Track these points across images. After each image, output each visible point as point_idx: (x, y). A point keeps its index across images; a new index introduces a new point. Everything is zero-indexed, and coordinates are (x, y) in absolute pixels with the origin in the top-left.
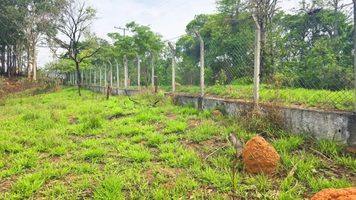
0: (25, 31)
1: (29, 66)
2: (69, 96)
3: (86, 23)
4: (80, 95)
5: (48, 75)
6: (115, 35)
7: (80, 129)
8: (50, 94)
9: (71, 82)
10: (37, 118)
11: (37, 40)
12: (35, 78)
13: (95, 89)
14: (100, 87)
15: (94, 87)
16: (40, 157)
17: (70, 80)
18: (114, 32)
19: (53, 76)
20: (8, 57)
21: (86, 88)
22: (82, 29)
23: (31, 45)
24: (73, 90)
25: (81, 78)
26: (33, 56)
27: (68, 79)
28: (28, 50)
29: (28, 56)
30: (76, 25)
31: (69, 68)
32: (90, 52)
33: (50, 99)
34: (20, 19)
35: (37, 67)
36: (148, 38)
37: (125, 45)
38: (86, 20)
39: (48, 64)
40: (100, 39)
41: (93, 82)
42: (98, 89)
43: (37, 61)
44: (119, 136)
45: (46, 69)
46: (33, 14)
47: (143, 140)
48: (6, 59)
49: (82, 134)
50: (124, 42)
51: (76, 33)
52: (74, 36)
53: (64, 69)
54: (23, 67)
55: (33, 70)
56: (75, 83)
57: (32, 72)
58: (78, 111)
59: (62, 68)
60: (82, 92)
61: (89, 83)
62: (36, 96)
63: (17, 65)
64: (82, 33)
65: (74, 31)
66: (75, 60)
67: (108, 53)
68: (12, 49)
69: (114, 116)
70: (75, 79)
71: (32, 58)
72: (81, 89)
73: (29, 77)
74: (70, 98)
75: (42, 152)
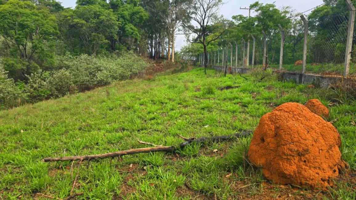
0: (167, 21)
1: (169, 50)
2: (197, 75)
3: (214, 10)
4: (206, 74)
5: (182, 58)
6: (238, 17)
7: (201, 94)
8: (184, 73)
9: (200, 63)
10: (176, 87)
11: (176, 28)
12: (173, 61)
13: (218, 69)
14: (221, 67)
15: (217, 66)
16: (178, 106)
17: (199, 62)
18: (238, 15)
19: (186, 58)
20: (155, 43)
21: (211, 68)
22: (210, 15)
23: (171, 32)
24: (200, 70)
25: (207, 59)
26: (172, 42)
27: (197, 60)
28: (169, 36)
29: (169, 42)
30: (205, 12)
31: (198, 51)
32: (216, 36)
33: (183, 77)
34: (164, 12)
35: (175, 51)
36: (271, 16)
37: (247, 27)
38: (214, 6)
39: (183, 48)
40: (227, 20)
41: (217, 62)
42: (220, 69)
43: (175, 45)
44: (225, 99)
45: (181, 53)
46: (173, 5)
47: (240, 102)
48: (154, 45)
49: (202, 97)
50: (247, 23)
51: (205, 20)
52: (203, 23)
53: (195, 51)
54: (165, 51)
55: (172, 53)
56: (202, 64)
57: (171, 56)
58: (201, 84)
59: (193, 51)
60: (207, 71)
61: (213, 64)
62: (174, 74)
63: (161, 49)
64: (210, 19)
65: (203, 18)
66: (203, 43)
67: (234, 34)
68: (158, 37)
69: (225, 88)
70: (203, 61)
71: (171, 43)
72: (207, 69)
73: (169, 59)
74: (198, 76)
75: (179, 104)
